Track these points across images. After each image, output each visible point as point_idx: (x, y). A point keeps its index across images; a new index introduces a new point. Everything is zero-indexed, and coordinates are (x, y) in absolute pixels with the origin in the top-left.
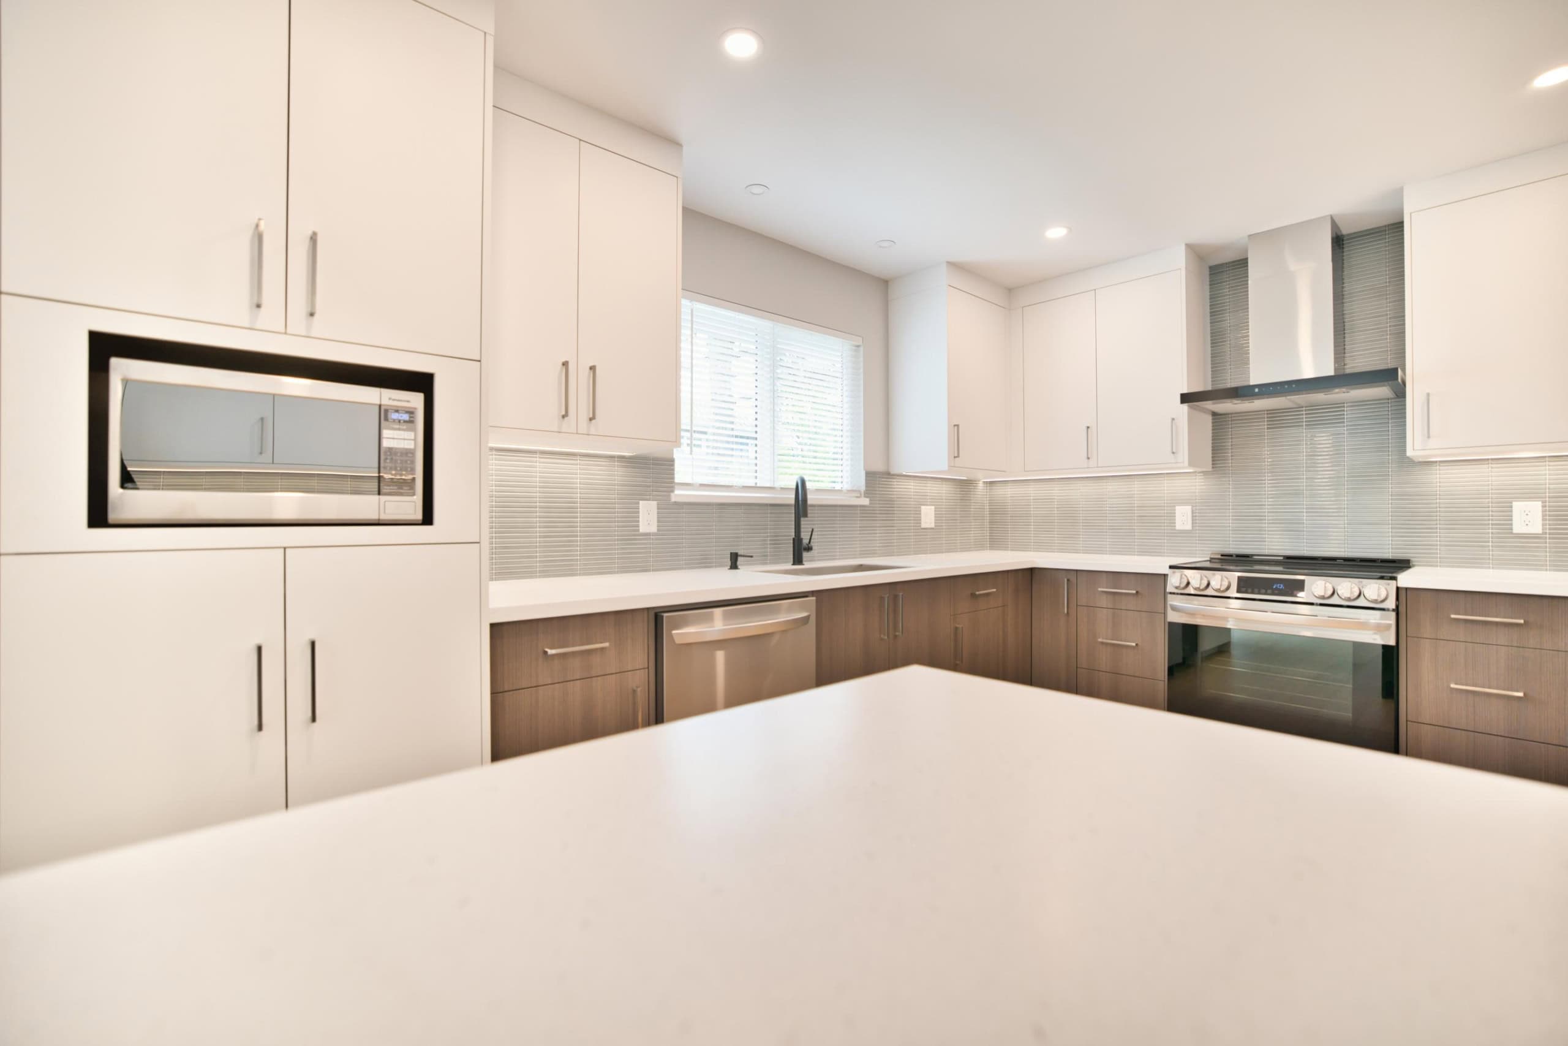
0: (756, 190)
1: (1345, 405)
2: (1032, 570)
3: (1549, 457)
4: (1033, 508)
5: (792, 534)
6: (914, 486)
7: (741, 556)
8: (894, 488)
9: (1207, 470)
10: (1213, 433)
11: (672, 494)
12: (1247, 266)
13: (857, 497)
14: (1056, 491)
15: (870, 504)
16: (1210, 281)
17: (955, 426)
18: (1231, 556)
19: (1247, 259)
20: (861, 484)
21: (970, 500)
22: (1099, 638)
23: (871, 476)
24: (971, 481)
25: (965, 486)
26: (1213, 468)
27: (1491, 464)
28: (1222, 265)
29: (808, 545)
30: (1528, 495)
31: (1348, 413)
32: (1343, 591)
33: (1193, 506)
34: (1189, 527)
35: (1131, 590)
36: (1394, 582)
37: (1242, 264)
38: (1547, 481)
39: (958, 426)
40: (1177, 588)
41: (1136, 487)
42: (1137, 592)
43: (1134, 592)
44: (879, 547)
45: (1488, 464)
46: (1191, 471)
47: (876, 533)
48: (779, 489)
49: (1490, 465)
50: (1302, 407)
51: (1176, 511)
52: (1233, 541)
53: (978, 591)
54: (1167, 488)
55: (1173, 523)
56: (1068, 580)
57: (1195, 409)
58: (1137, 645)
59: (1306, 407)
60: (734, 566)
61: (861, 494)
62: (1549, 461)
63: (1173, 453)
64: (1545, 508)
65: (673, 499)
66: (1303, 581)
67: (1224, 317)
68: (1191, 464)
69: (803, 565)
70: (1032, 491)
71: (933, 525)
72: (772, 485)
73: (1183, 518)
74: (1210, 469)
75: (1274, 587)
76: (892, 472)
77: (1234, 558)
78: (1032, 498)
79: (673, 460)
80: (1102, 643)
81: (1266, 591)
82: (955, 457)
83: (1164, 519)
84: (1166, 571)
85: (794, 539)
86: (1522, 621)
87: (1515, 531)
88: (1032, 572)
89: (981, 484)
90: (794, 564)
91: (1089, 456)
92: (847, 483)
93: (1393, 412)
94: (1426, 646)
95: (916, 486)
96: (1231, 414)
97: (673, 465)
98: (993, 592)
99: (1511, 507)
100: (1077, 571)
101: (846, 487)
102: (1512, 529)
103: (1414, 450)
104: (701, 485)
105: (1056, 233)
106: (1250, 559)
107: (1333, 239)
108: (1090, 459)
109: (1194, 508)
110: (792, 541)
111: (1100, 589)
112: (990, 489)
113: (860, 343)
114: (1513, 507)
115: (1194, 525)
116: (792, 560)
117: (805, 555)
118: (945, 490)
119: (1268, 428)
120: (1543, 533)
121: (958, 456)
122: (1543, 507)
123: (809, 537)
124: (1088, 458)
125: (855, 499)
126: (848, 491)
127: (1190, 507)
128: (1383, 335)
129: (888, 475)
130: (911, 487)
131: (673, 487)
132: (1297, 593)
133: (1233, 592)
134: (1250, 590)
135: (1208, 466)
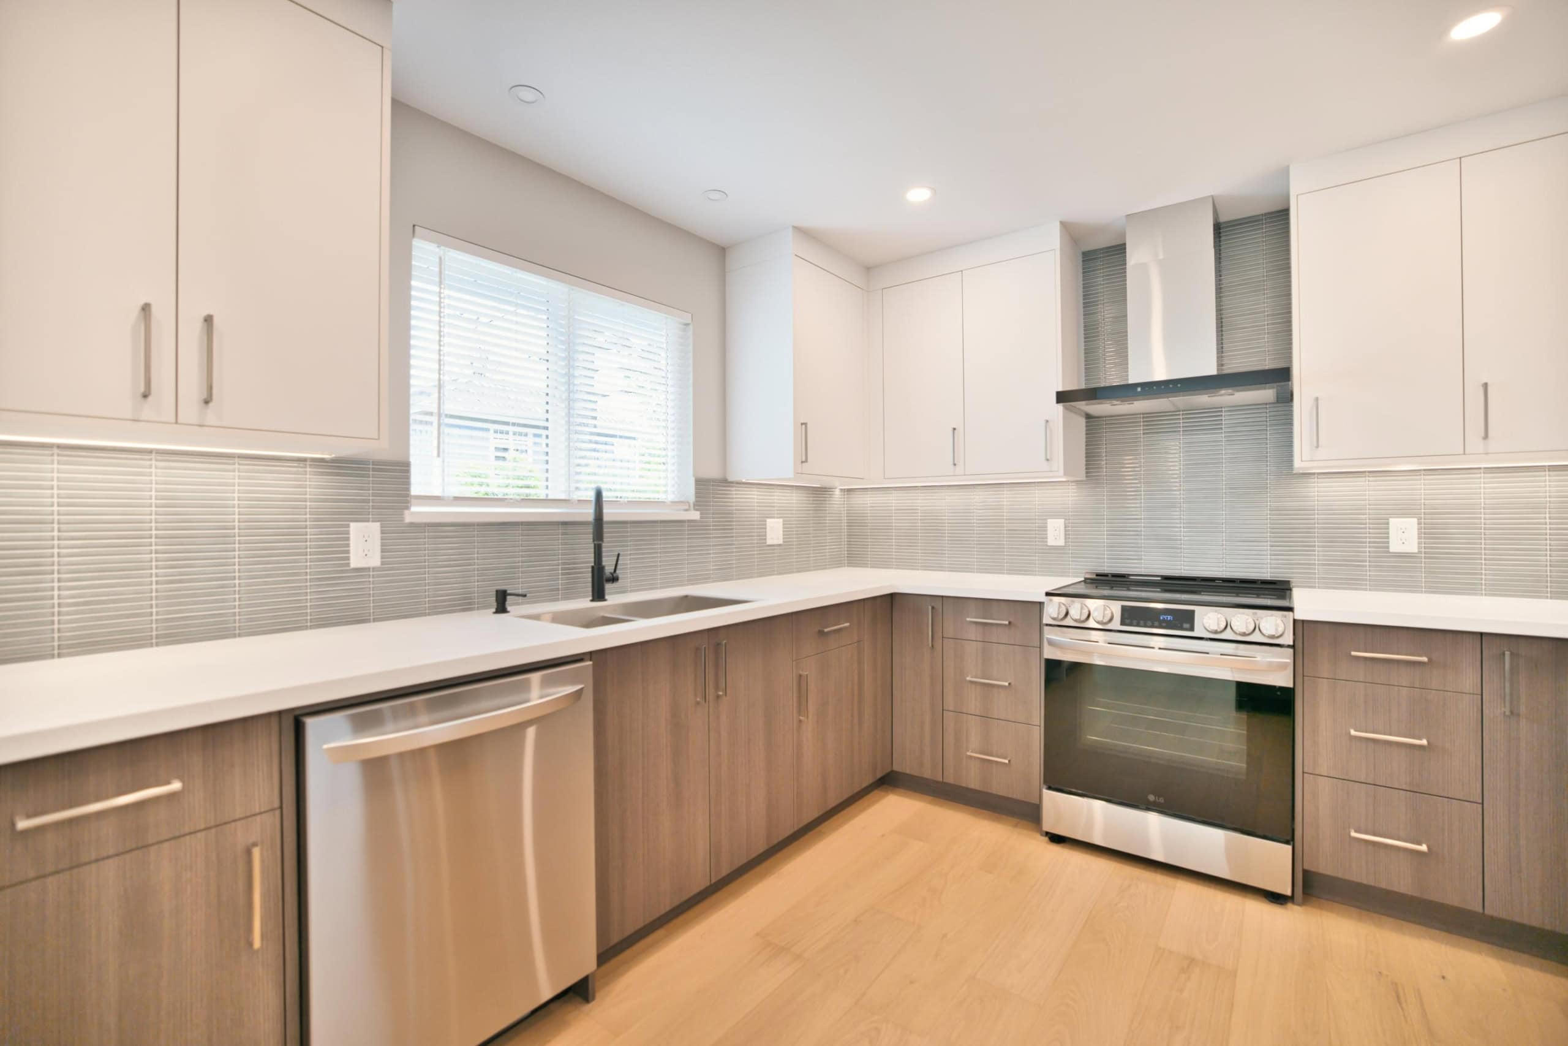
0: (528, 95)
1: (1223, 409)
2: (892, 596)
3: (1424, 470)
4: (895, 519)
5: (591, 558)
6: (757, 495)
7: (511, 594)
8: (733, 498)
9: (1082, 479)
10: (1087, 438)
11: (406, 512)
12: (1125, 252)
13: (686, 510)
14: (920, 501)
15: (701, 518)
16: (1084, 269)
17: (802, 424)
18: (1106, 575)
19: (1125, 244)
20: (690, 494)
21: (825, 510)
22: (968, 676)
23: (701, 484)
24: (825, 488)
25: (820, 493)
26: (1087, 477)
27: (1369, 477)
28: (1095, 251)
29: (612, 574)
30: (1405, 510)
31: (1226, 419)
32: (1238, 624)
33: (1066, 519)
34: (1061, 542)
35: (1003, 620)
36: (1291, 613)
37: (1119, 251)
38: (1423, 496)
39: (805, 424)
40: (1054, 619)
41: (1006, 498)
42: (1010, 623)
43: (1007, 623)
44: (713, 570)
45: (1365, 477)
46: (1064, 480)
47: (710, 554)
48: (577, 502)
49: (1367, 478)
50: (1179, 411)
51: (1049, 525)
52: (1108, 559)
53: (826, 628)
54: (1038, 498)
55: (1044, 538)
56: (933, 608)
57: (1071, 411)
58: (1009, 684)
59: (1183, 411)
60: (501, 609)
61: (689, 506)
62: (1424, 475)
63: (1048, 460)
64: (1420, 526)
65: (408, 518)
66: (1193, 612)
67: (1097, 309)
68: (1066, 474)
69: (605, 600)
70: (893, 500)
71: (781, 542)
72: (567, 498)
73: (1055, 532)
74: (1084, 479)
75: (1161, 618)
76: (730, 479)
77: (1110, 578)
78: (894, 508)
79: (407, 464)
80: (971, 682)
81: (1153, 623)
82: (802, 462)
83: (1036, 534)
84: (1042, 598)
85: (593, 567)
86: (1425, 659)
87: (1391, 550)
88: (892, 599)
89: (837, 492)
90: (592, 600)
91: (956, 462)
92: (673, 493)
93: (1272, 418)
94: (1324, 686)
95: (760, 495)
96: (1106, 417)
97: (408, 471)
98: (845, 628)
99: (1388, 524)
100: (942, 597)
101: (671, 497)
102: (1388, 547)
103: (1302, 461)
104: (456, 499)
105: (919, 195)
106: (1128, 580)
107: (1214, 225)
108: (957, 466)
109: (1067, 521)
110: (590, 570)
111: (968, 619)
112: (847, 498)
113: (689, 321)
114: (1390, 524)
115: (1067, 540)
116: (591, 594)
117: (608, 587)
118: (794, 499)
119: (1144, 434)
120: (1419, 551)
121: (806, 461)
122: (1419, 524)
123: (615, 563)
124: (955, 465)
125: (682, 512)
126: (672, 502)
127: (1063, 520)
128: (1260, 334)
129: (725, 482)
130: (753, 495)
131: (408, 502)
132: (1186, 626)
133: (1116, 624)
134: (1135, 622)
135: (1082, 475)
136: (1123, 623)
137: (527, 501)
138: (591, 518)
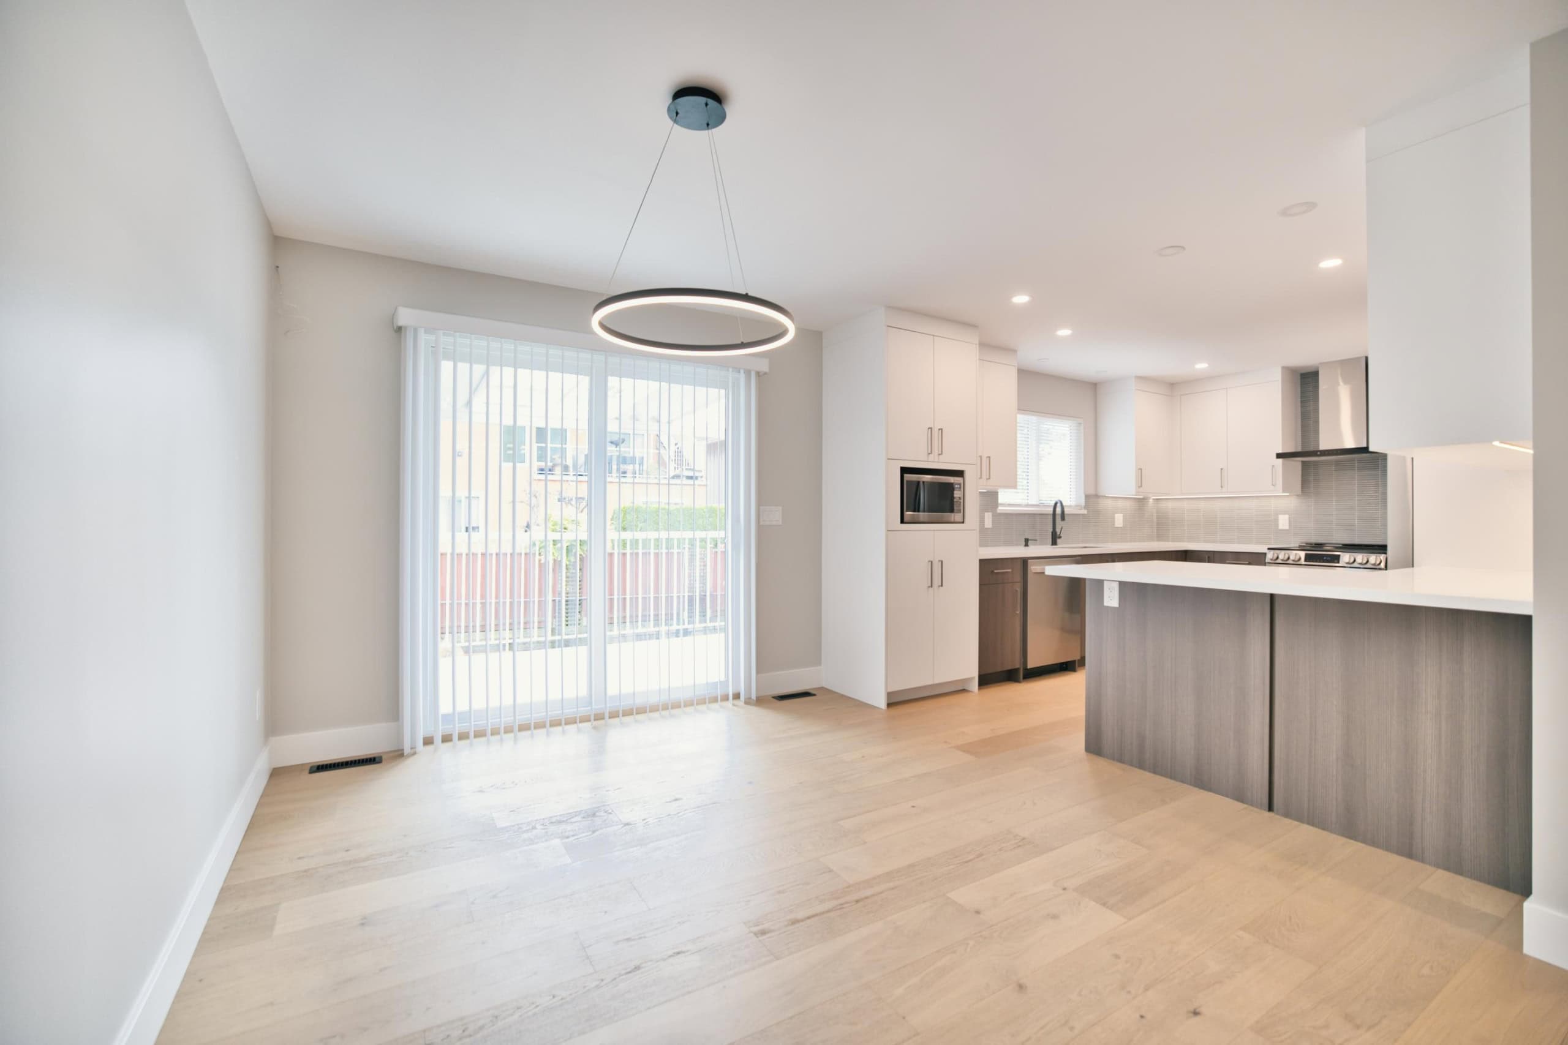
2: (1186, 552)
4: (1186, 516)
5: (1051, 529)
6: (1111, 502)
7: (1030, 538)
8: (1100, 504)
9: (1299, 494)
10: (1302, 473)
11: (997, 509)
12: (1318, 376)
13: (1082, 509)
14: (1201, 506)
15: (1087, 513)
16: (1297, 382)
19: (1318, 373)
20: (1082, 502)
21: (1145, 510)
24: (1145, 499)
25: (1142, 502)
26: (1302, 492)
29: (1059, 534)
33: (1289, 515)
34: (1287, 527)
36: (1385, 555)
37: (1315, 374)
40: (1271, 560)
41: (1253, 504)
44: (1092, 537)
46: (1286, 495)
47: (1091, 530)
51: (1279, 519)
54: (1273, 505)
55: (1277, 525)
56: (1208, 557)
57: (1287, 463)
60: (1026, 545)
61: (1083, 507)
63: (1273, 485)
65: (998, 511)
66: (1339, 556)
67: (1309, 404)
68: (1285, 491)
69: (1056, 544)
70: (1183, 504)
71: (1121, 527)
73: (1284, 522)
76: (1099, 495)
78: (1185, 509)
79: (997, 492)
82: (1137, 486)
83: (1270, 523)
84: (1265, 551)
85: (1052, 532)
89: (1151, 500)
90: (1052, 545)
91: (1222, 485)
92: (1079, 501)
95: (1113, 503)
96: (1313, 463)
97: (997, 495)
100: (1215, 552)
101: (1076, 504)
104: (1009, 505)
106: (1313, 544)
108: (1224, 487)
112: (1157, 504)
113: (1081, 422)
115: (1291, 526)
116: (1052, 542)
117: (1057, 539)
118: (1130, 504)
119: (1335, 471)
121: (1141, 486)
123: (1059, 531)
125: (1079, 510)
126: (1080, 506)
129: (1097, 496)
130: (1109, 502)
131: (998, 506)
132: (1336, 561)
133: (1303, 561)
134: (1314, 560)
135: (1300, 492)
136: (1306, 561)
137: (1027, 505)
138: (1052, 512)
